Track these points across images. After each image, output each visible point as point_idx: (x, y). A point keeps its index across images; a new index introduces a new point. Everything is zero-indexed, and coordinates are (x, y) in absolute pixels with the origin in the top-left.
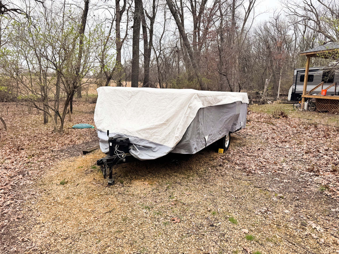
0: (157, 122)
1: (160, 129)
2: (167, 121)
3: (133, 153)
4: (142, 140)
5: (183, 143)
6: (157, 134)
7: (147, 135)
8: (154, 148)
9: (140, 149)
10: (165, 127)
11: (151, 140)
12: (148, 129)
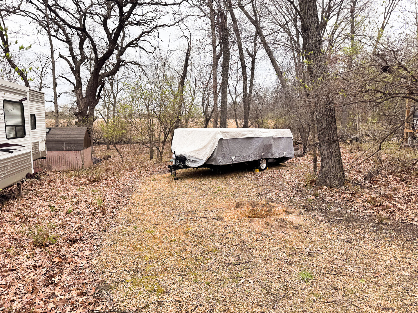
0: (200, 147)
1: (201, 151)
2: (205, 146)
3: (187, 163)
4: (192, 157)
5: (213, 158)
6: (200, 154)
7: (194, 154)
8: (198, 161)
9: (191, 162)
10: (204, 150)
11: (197, 157)
12: (195, 151)
